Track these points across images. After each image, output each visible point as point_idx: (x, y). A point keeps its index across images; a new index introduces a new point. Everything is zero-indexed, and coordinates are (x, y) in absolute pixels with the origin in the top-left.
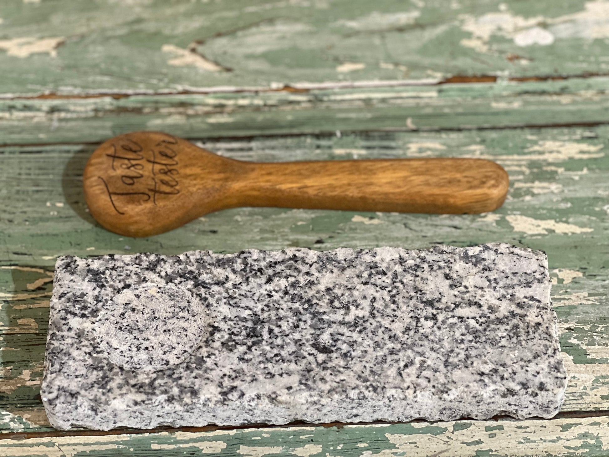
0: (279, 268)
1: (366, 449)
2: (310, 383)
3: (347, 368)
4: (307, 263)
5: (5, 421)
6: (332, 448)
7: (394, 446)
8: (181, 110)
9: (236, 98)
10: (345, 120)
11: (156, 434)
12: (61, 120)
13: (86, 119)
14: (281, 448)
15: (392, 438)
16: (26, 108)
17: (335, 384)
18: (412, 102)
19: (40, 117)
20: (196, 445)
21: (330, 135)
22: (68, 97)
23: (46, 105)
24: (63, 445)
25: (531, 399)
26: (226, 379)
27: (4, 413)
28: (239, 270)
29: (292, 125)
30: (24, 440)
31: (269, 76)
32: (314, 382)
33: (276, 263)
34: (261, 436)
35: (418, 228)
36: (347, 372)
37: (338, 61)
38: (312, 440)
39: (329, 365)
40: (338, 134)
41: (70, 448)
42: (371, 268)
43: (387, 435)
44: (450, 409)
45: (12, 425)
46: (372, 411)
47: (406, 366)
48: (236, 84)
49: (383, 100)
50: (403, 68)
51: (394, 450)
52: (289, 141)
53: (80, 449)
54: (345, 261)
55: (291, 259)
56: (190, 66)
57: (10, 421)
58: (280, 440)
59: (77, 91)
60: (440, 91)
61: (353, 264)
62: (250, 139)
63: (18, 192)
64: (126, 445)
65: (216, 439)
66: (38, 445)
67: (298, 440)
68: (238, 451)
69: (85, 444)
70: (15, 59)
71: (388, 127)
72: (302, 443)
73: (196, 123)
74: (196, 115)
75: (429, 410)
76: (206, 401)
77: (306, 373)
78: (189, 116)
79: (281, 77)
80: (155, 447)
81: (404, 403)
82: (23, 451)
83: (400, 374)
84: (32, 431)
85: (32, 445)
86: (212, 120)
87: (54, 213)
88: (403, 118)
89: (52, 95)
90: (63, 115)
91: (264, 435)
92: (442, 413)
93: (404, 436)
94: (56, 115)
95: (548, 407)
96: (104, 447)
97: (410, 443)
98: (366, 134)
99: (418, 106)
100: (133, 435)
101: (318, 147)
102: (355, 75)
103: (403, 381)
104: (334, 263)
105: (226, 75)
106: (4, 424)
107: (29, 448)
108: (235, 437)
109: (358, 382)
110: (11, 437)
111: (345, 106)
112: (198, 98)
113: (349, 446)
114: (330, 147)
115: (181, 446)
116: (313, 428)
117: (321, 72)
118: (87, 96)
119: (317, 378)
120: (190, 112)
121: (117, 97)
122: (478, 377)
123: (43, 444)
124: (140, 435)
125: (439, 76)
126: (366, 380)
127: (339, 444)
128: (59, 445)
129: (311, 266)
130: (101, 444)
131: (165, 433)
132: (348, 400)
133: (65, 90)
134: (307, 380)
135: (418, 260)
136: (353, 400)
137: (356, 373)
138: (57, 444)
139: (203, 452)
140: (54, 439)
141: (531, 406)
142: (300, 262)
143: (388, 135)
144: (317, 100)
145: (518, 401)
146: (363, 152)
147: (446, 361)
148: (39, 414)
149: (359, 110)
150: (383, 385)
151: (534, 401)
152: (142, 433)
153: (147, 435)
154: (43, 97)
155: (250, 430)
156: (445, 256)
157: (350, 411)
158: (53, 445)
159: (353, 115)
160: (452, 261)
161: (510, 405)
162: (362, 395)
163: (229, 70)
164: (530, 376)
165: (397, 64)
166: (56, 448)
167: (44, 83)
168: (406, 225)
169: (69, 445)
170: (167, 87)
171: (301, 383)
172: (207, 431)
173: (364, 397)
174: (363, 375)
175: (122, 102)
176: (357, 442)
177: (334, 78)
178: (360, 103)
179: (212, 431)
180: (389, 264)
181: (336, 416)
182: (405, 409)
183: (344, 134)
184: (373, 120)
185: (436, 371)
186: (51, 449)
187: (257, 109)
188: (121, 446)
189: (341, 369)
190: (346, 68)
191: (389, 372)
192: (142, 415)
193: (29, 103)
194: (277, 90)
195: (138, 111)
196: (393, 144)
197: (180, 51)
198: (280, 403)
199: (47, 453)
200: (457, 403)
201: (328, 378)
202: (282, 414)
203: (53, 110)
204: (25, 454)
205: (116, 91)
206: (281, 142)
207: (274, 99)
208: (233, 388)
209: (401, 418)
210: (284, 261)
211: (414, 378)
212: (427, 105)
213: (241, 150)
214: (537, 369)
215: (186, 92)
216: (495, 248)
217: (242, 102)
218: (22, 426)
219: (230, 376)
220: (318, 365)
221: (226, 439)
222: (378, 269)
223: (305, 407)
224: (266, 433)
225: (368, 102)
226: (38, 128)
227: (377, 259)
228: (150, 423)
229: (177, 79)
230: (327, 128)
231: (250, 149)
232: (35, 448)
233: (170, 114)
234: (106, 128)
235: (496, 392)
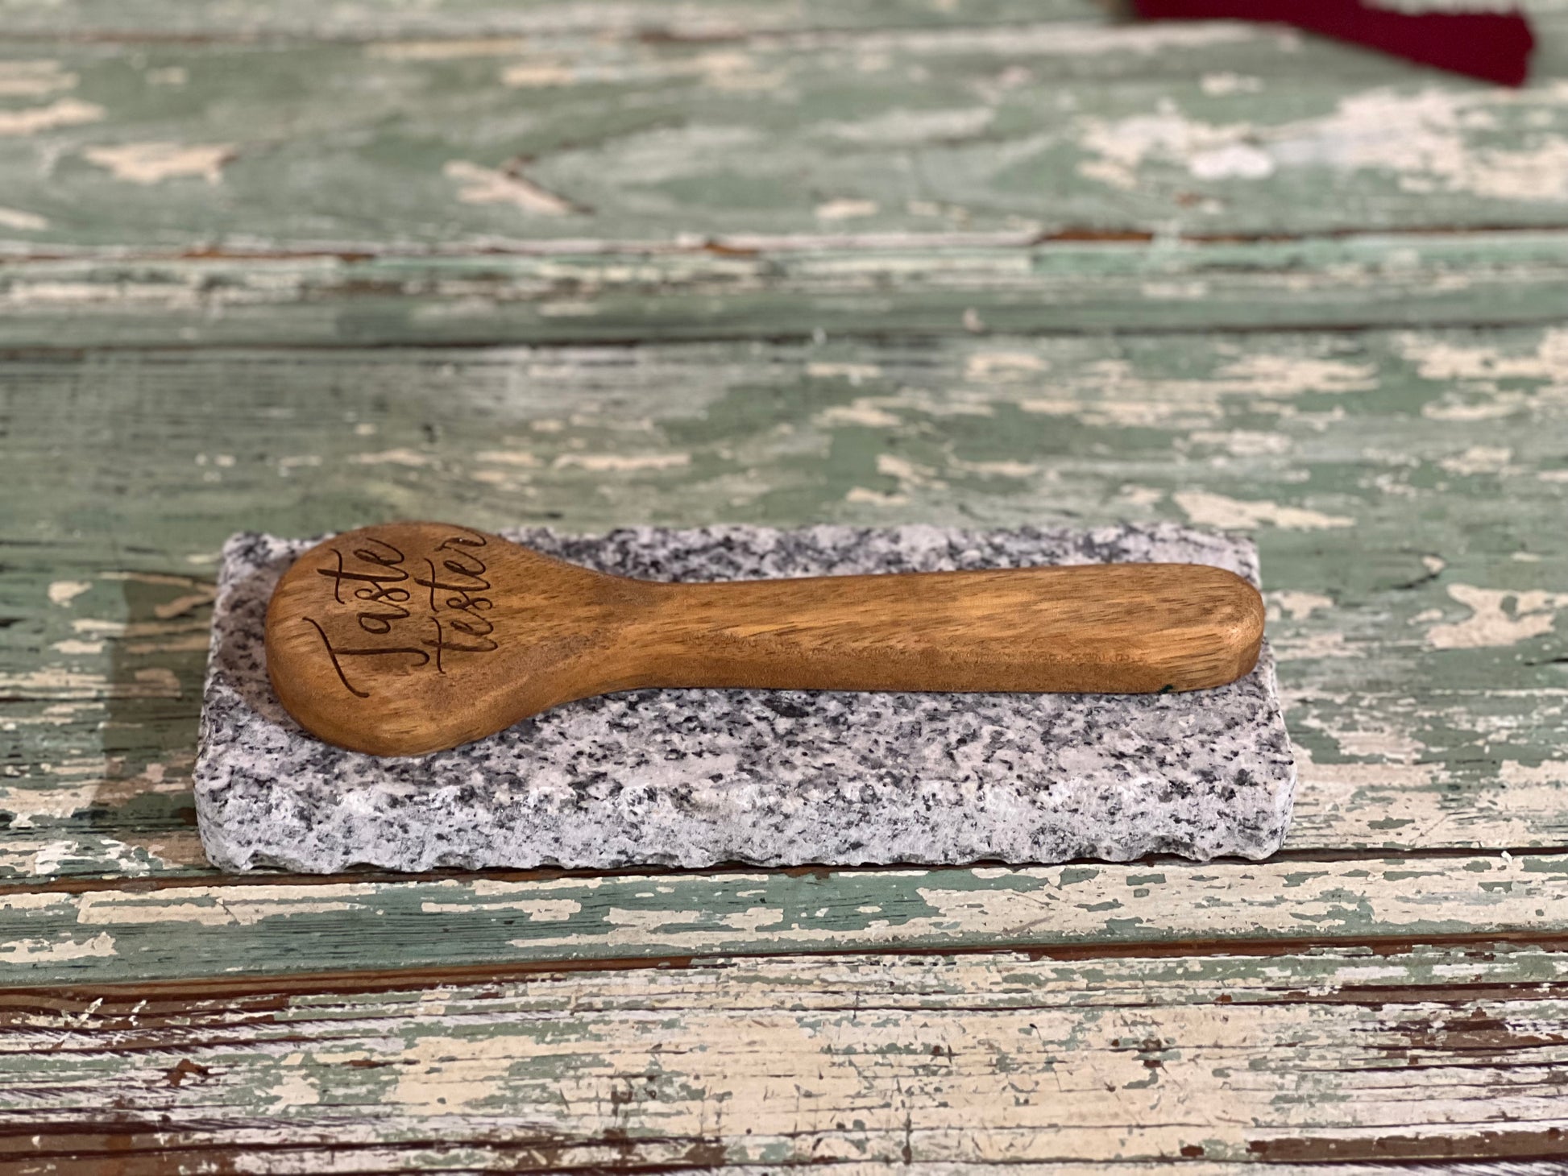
0: (694, 561)
1: (876, 917)
2: (759, 768)
3: (837, 742)
4: (754, 554)
5: (108, 857)
6: (804, 915)
7: (935, 911)
8: (485, 287)
9: (600, 265)
10: (835, 314)
11: (432, 884)
12: (228, 305)
13: (283, 304)
14: (697, 914)
15: (930, 897)
16: (155, 278)
17: (812, 772)
18: (974, 282)
19: (183, 297)
20: (516, 905)
21: (802, 339)
22: (246, 256)
23: (197, 272)
24: (234, 903)
25: (1221, 805)
26: (583, 760)
27: (107, 842)
28: (610, 563)
29: (721, 319)
30: (150, 894)
31: (674, 225)
32: (769, 767)
33: (688, 552)
34: (654, 892)
35: (987, 514)
36: (839, 750)
37: (819, 197)
38: (763, 901)
39: (801, 738)
40: (819, 336)
41: (250, 908)
42: (889, 563)
43: (921, 892)
44: (1054, 832)
45: (124, 864)
46: (889, 833)
47: (962, 741)
48: (602, 236)
49: (916, 276)
50: (957, 214)
51: (935, 919)
52: (715, 350)
53: (271, 910)
54: (834, 548)
55: (719, 544)
56: (507, 205)
57: (121, 857)
58: (696, 899)
59: (265, 245)
60: (1037, 260)
61: (852, 555)
62: (630, 343)
63: (136, 436)
64: (368, 903)
65: (560, 895)
66: (181, 902)
67: (733, 899)
68: (605, 919)
69: (281, 902)
70: (131, 186)
71: (924, 324)
72: (742, 905)
73: (516, 313)
74: (517, 300)
75: (1010, 833)
76: (541, 801)
77: (752, 751)
78: (501, 302)
79: (696, 226)
80: (429, 907)
81: (958, 812)
82: (148, 914)
83: (951, 756)
84: (168, 875)
85: (167, 903)
86: (552, 309)
87: (211, 477)
88: (957, 311)
89: (213, 253)
90: (233, 294)
91: (660, 889)
92: (1037, 843)
93: (956, 894)
94: (217, 296)
95: (1257, 828)
96: (322, 908)
97: (970, 906)
98: (879, 338)
99: (988, 291)
100: (384, 886)
101: (777, 360)
102: (856, 224)
103: (956, 766)
104: (810, 553)
105: (581, 221)
106: (107, 862)
107: (161, 909)
108: (600, 892)
109: (861, 768)
110: (123, 885)
111: (833, 284)
112: (522, 264)
113: (840, 912)
114: (801, 362)
115: (486, 907)
116: (765, 878)
117: (784, 217)
118: (286, 255)
119: (775, 760)
120: (505, 291)
121: (349, 258)
122: (1113, 762)
123: (192, 901)
124: (398, 886)
125: (1032, 229)
126: (878, 765)
127: (819, 908)
128: (225, 904)
129: (762, 557)
130: (314, 900)
131: (450, 883)
132: (840, 803)
133: (239, 242)
134: (753, 763)
135: (988, 551)
136: (850, 802)
137: (856, 752)
138: (220, 901)
139: (532, 919)
140: (215, 891)
141: (1222, 826)
142: (738, 550)
143: (923, 340)
144: (774, 272)
145: (1195, 812)
146: (872, 372)
147: (1047, 733)
148: (183, 844)
149: (863, 294)
150: (913, 774)
151: (1227, 811)
152: (402, 881)
153: (412, 885)
154: (191, 256)
155: (631, 879)
156: (1044, 545)
157: (843, 832)
158: (213, 902)
159: (850, 305)
160: (1059, 552)
161: (1178, 821)
162: (870, 792)
163: (586, 210)
164: (1218, 759)
165: (944, 205)
166: (219, 908)
167: (194, 228)
168: (963, 509)
169: (246, 902)
170: (455, 238)
171: (741, 769)
172: (540, 880)
173: (874, 795)
174: (872, 756)
175: (361, 270)
176: (858, 905)
177: (811, 228)
178: (865, 283)
179: (551, 879)
180: (926, 557)
181: (815, 847)
182: (959, 830)
183: (832, 337)
184: (895, 313)
185: (1024, 750)
186: (208, 909)
187: (648, 289)
188: (358, 906)
189: (826, 746)
190: (837, 210)
191: (926, 752)
192: (406, 832)
193: (161, 266)
194: (692, 250)
195: (393, 289)
196: (935, 356)
197: (483, 175)
198: (696, 807)
199: (201, 919)
200: (1067, 815)
201: (798, 759)
202: (700, 838)
203: (212, 283)
204: (152, 920)
205: (347, 245)
206: (696, 350)
207: (682, 269)
208: (599, 777)
209: (951, 855)
210: (704, 549)
211: (978, 762)
212: (1008, 288)
213: (613, 363)
214: (1234, 747)
215: (496, 251)
216: (1149, 530)
217: (617, 274)
218: (147, 866)
219: (591, 756)
220: (777, 737)
221: (581, 896)
222: (904, 566)
223: (749, 819)
224: (666, 885)
225: (882, 279)
226: (180, 318)
227: (902, 547)
228: (420, 853)
229: (479, 225)
230: (794, 326)
231: (631, 363)
232: (173, 908)
233: (460, 297)
234: (323, 321)
235: (1148, 790)
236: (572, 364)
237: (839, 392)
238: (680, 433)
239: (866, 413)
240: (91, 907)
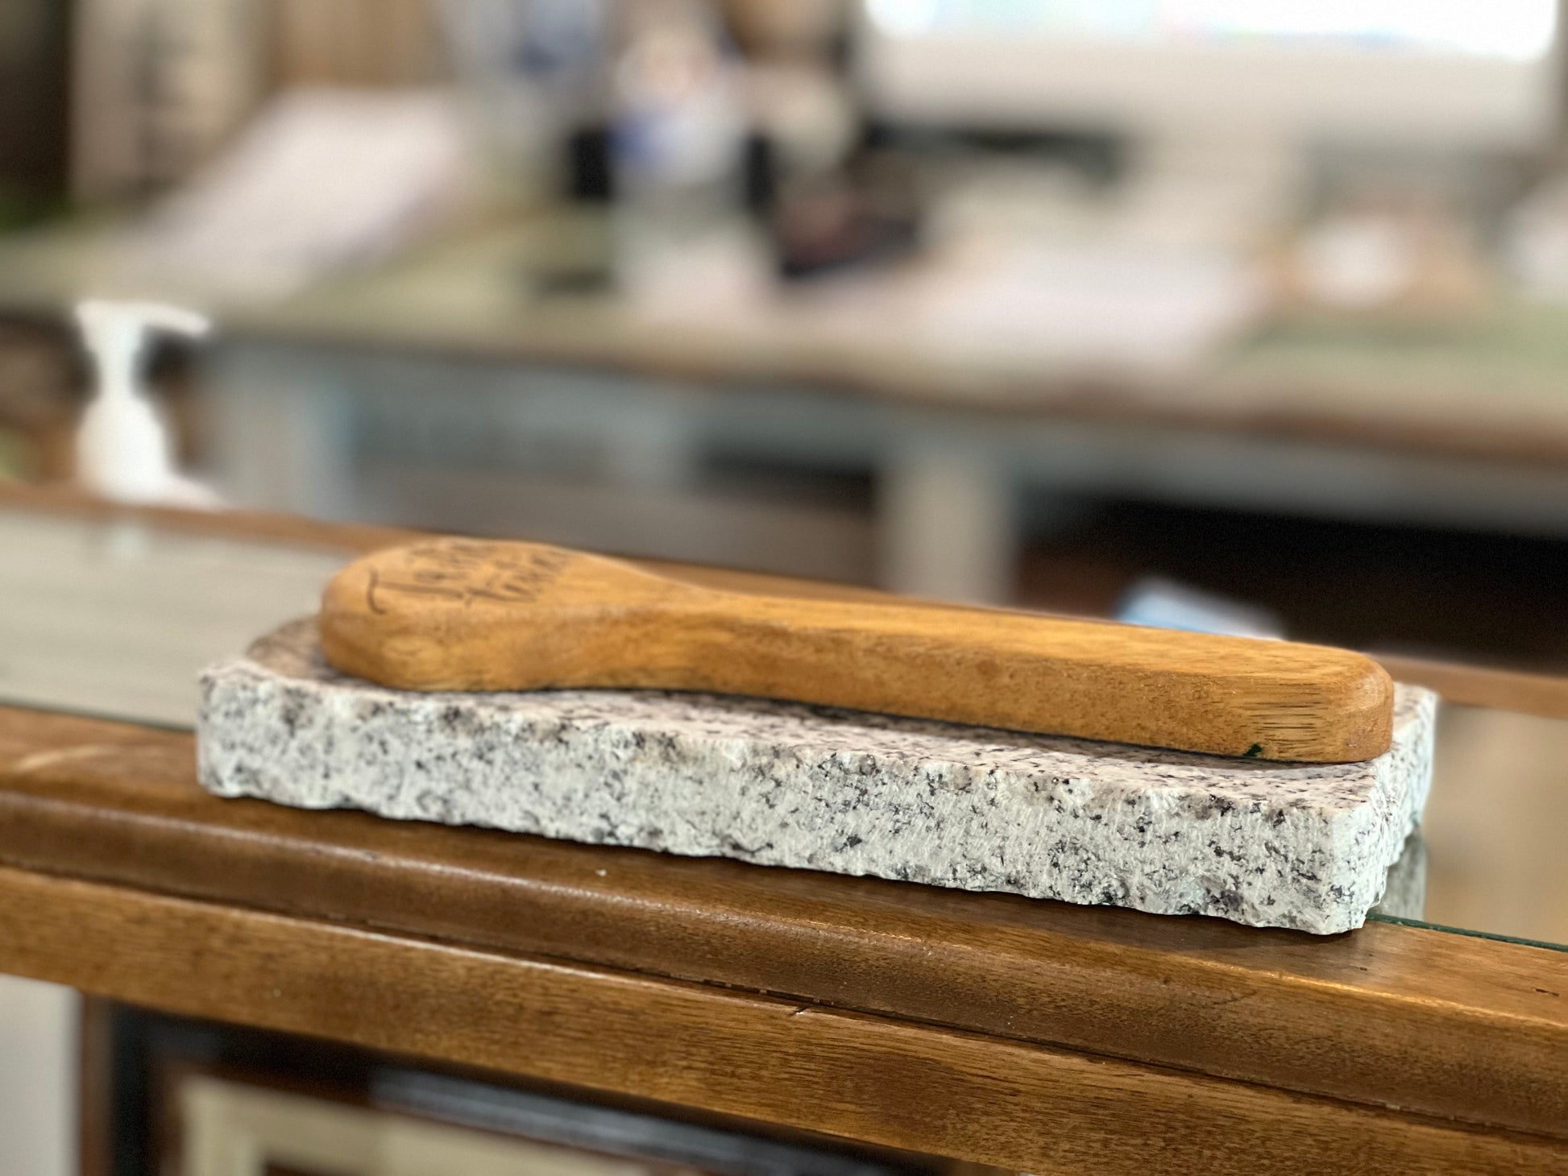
25: (1268, 833)
44: (1076, 850)
46: (890, 826)
75: (1025, 845)
76: (524, 730)
81: (966, 801)
92: (1056, 865)
95: (1313, 877)
132: (835, 771)
136: (847, 772)
141: (1271, 869)
145: (1238, 841)
151: (1276, 844)
157: (839, 816)
161: (1219, 852)
162: (869, 762)
173: (874, 766)
181: (809, 837)
182: (967, 832)
198: (683, 758)
200: (1090, 823)
202: (685, 804)
209: (962, 871)
223: (737, 782)
228: (399, 787)
235: (1186, 803)
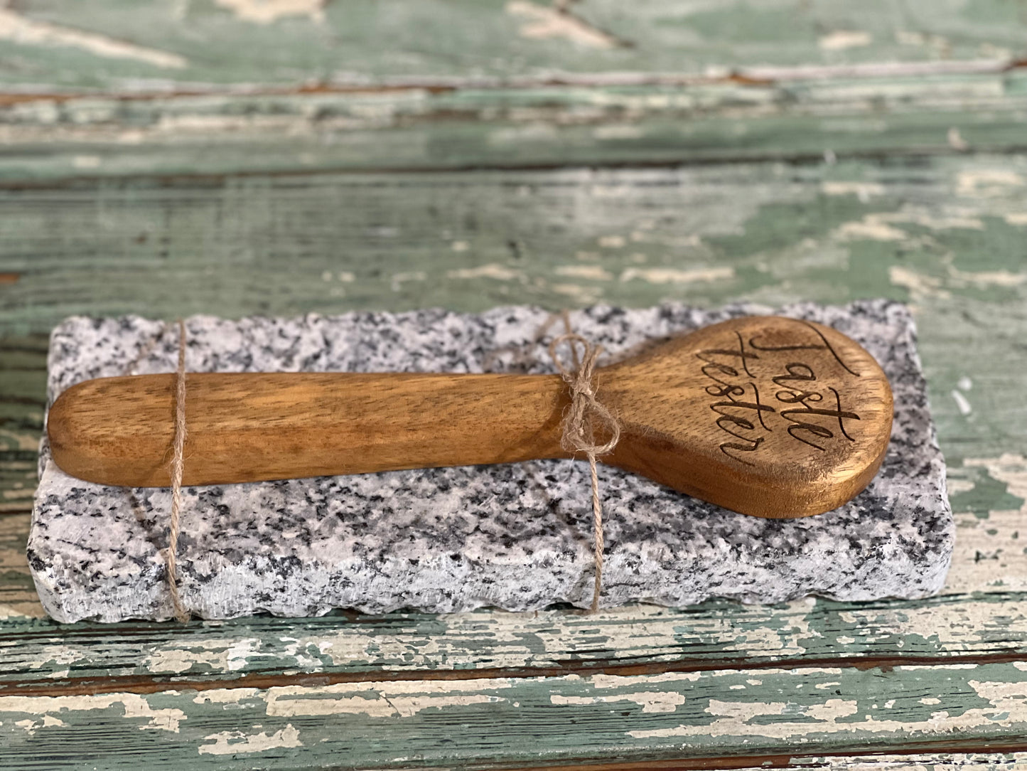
1: (937, 709)
5: (287, 653)
6: (875, 706)
7: (985, 703)
8: (547, 113)
9: (643, 94)
10: (839, 135)
11: (557, 678)
12: (339, 132)
13: (381, 130)
14: (783, 705)
15: (982, 689)
16: (277, 110)
18: (956, 103)
19: (299, 128)
20: (631, 698)
21: (814, 159)
22: (352, 90)
23: (311, 104)
24: (394, 697)
27: (284, 639)
29: (746, 142)
30: (325, 688)
31: (701, 58)
34: (746, 684)
35: (989, 321)
37: (821, 29)
38: (838, 692)
40: (830, 157)
41: (408, 701)
43: (973, 684)
45: (301, 660)
48: (645, 69)
49: (906, 99)
50: (939, 43)
51: (987, 710)
52: (744, 170)
53: (426, 703)
56: (561, 39)
57: (297, 654)
58: (781, 691)
59: (365, 80)
60: (1008, 84)
62: (674, 165)
63: (273, 256)
64: (505, 697)
65: (666, 687)
66: (350, 695)
67: (813, 692)
68: (706, 710)
69: (433, 695)
70: (250, 26)
71: (916, 144)
72: (821, 697)
73: (576, 136)
74: (574, 124)
78: (562, 127)
79: (723, 58)
80: (557, 700)
82: (324, 707)
84: (338, 670)
85: (339, 697)
86: (606, 132)
87: (337, 292)
88: (942, 130)
89: (323, 88)
90: (340, 122)
91: (749, 681)
93: (1002, 686)
94: (331, 124)
96: (468, 701)
97: (1015, 697)
98: (880, 158)
99: (967, 110)
100: (518, 680)
101: (797, 180)
102: (854, 54)
105: (625, 55)
106: (286, 659)
107: (334, 701)
108: (700, 685)
110: (302, 681)
111: (836, 108)
112: (578, 94)
113: (905, 703)
114: (817, 181)
115: (605, 699)
116: (839, 671)
117: (794, 49)
118: (383, 89)
120: (564, 116)
121: (435, 90)
123: (360, 694)
124: (529, 680)
125: (1003, 57)
127: (887, 700)
128: (388, 697)
130: (461, 694)
131: (573, 677)
133: (345, 77)
138: (383, 694)
139: (645, 710)
140: (378, 686)
143: (918, 160)
144: (787, 98)
146: (878, 189)
148: (348, 641)
149: (862, 116)
152: (533, 676)
153: (541, 679)
154: (305, 91)
155: (725, 672)
158: (377, 695)
159: (853, 126)
163: (628, 45)
165: (927, 34)
166: (382, 701)
167: (306, 66)
168: (966, 316)
169: (405, 695)
170: (522, 72)
172: (648, 674)
175: (446, 100)
176: (920, 697)
177: (817, 59)
178: (863, 106)
179: (657, 674)
183: (841, 157)
184: (890, 133)
186: (373, 702)
187: (682, 114)
188: (498, 699)
190: (837, 41)
193: (282, 100)
194: (719, 81)
195: (471, 116)
196: (928, 174)
197: (539, 12)
199: (368, 711)
203: (324, 114)
204: (329, 712)
205: (433, 79)
206: (728, 171)
207: (713, 94)
212: (983, 108)
213: (661, 184)
215: (556, 83)
217: (658, 101)
218: (320, 662)
221: (684, 688)
224: (755, 678)
225: (877, 102)
226: (298, 145)
229: (539, 60)
230: (809, 147)
231: (676, 183)
232: (346, 701)
233: (527, 122)
234: (415, 145)
236: (628, 184)
237: (850, 209)
238: (723, 248)
239: (875, 228)
240: (277, 700)
